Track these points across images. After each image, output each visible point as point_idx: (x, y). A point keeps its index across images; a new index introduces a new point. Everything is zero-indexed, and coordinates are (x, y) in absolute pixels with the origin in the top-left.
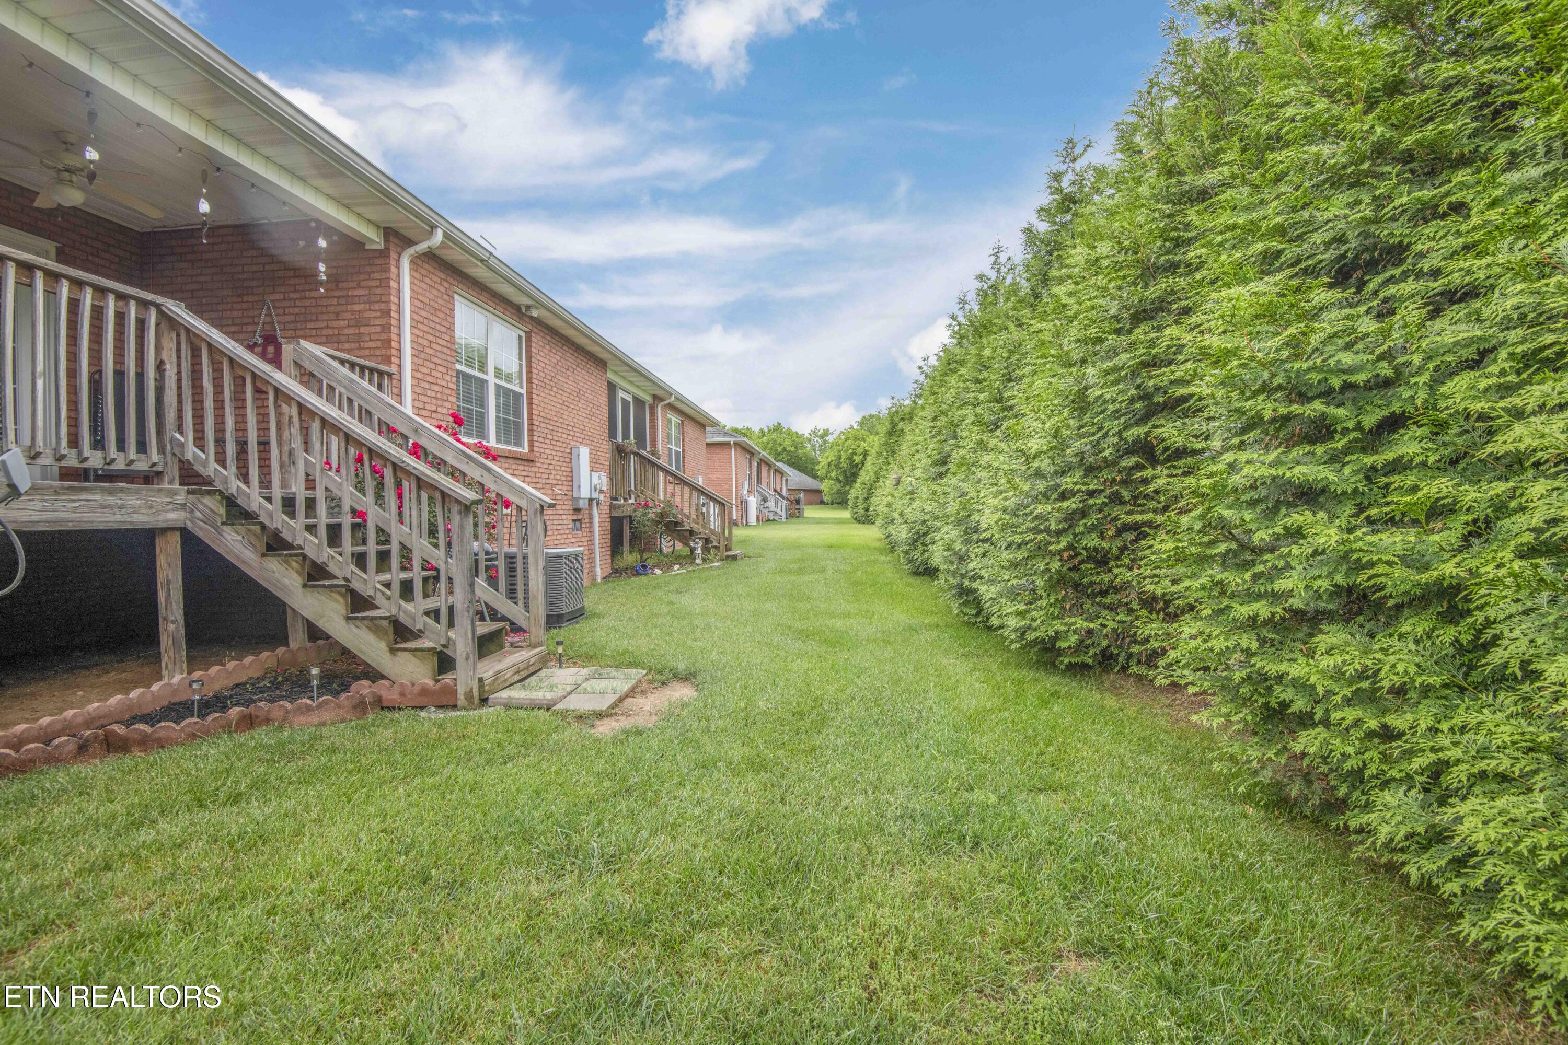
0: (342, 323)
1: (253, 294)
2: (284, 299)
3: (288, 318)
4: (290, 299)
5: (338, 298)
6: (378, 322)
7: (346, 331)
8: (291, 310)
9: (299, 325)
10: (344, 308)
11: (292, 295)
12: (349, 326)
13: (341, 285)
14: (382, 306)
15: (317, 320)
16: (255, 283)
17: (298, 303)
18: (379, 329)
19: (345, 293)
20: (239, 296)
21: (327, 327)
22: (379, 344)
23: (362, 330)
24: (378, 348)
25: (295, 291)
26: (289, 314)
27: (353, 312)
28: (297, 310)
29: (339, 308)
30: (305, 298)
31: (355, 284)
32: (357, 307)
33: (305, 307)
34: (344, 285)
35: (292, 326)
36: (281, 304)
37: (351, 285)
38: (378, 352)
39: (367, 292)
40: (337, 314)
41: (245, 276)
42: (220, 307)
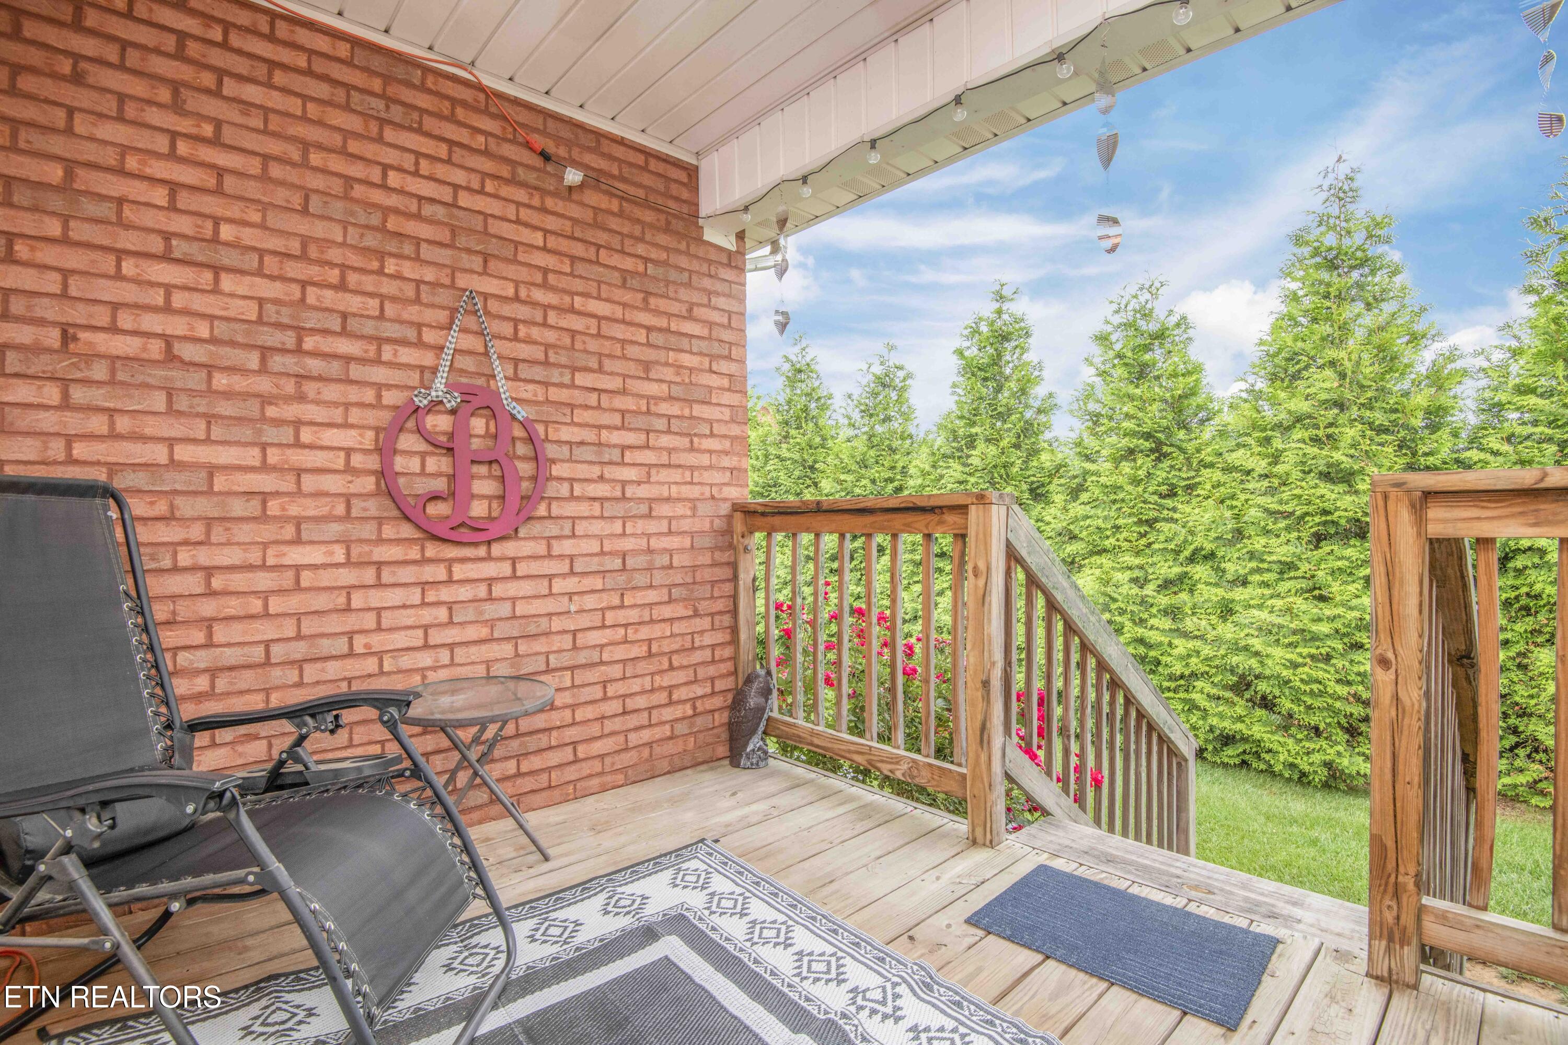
0: (653, 389)
1: (417, 259)
2: (517, 298)
3: (524, 351)
4: (534, 304)
5: (649, 329)
6: (727, 398)
7: (664, 408)
8: (535, 332)
9: (556, 376)
10: (661, 355)
11: (539, 295)
12: (671, 398)
13: (653, 301)
14: (732, 368)
15: (600, 370)
16: (424, 231)
17: (552, 318)
18: (726, 414)
19: (662, 322)
20: (365, 251)
21: (624, 392)
22: (727, 444)
23: (698, 410)
24: (726, 453)
25: (545, 285)
26: (529, 341)
27: (679, 367)
28: (550, 336)
29: (650, 354)
30: (572, 310)
31: (682, 309)
32: (687, 360)
33: (573, 333)
34: (662, 304)
35: (538, 373)
36: (508, 310)
37: (675, 308)
38: (726, 462)
39: (705, 332)
40: (647, 366)
41: (393, 201)
42: (294, 269)
